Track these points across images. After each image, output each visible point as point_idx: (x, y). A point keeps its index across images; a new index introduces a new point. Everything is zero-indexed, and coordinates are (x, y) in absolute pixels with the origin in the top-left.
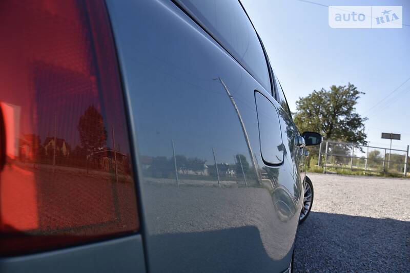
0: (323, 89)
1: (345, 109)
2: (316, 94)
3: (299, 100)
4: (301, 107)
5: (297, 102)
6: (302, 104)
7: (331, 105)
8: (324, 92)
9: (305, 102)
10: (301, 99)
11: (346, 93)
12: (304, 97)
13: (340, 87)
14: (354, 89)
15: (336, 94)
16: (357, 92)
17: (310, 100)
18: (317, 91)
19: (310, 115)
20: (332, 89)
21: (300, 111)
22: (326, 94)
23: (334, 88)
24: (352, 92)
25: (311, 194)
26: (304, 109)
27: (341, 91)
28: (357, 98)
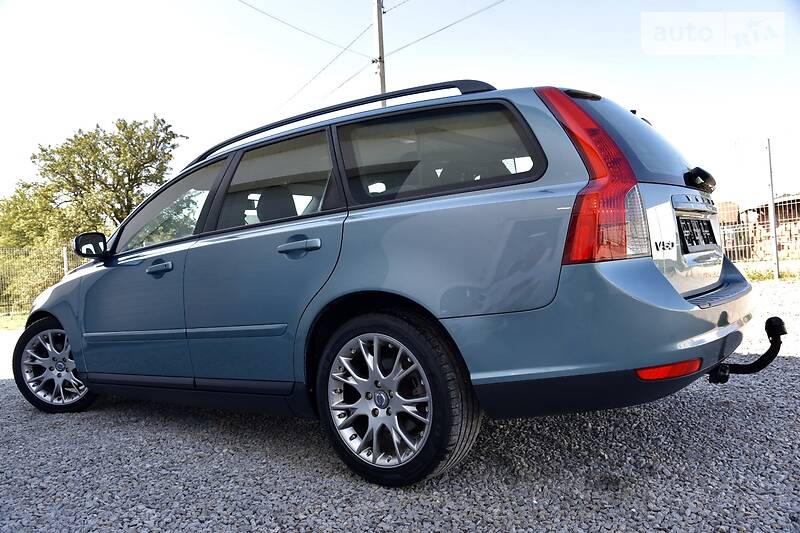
0: (98, 126)
1: (153, 171)
2: (82, 137)
3: (38, 152)
5: (35, 157)
8: (102, 134)
9: (57, 157)
10: (44, 151)
11: (152, 136)
12: (54, 146)
13: (136, 125)
14: (166, 128)
15: (130, 138)
16: (174, 136)
17: (69, 152)
18: (86, 133)
19: (74, 186)
20: (118, 127)
22: (110, 141)
23: (122, 125)
24: (162, 135)
27: (140, 132)
28: (173, 147)
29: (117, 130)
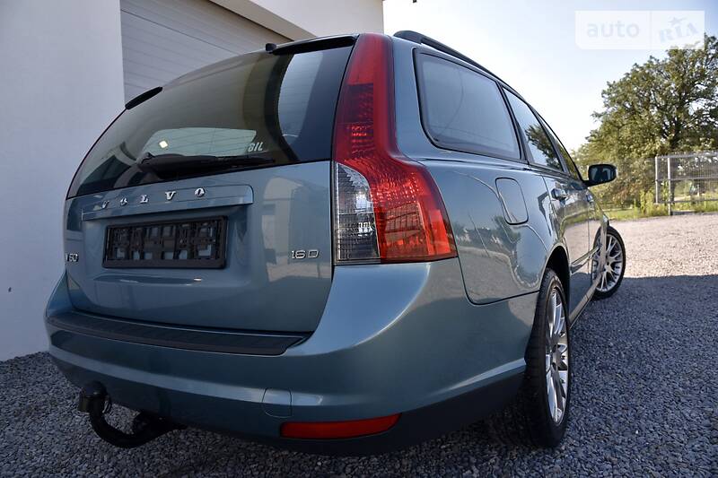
0: (651, 57)
1: (702, 87)
2: (638, 70)
3: (606, 88)
4: (613, 101)
5: (604, 92)
6: (614, 95)
7: (673, 86)
8: (655, 63)
10: (610, 86)
11: (701, 55)
12: (617, 81)
14: (716, 45)
15: (680, 62)
17: (628, 84)
18: (642, 65)
19: (633, 111)
20: (670, 55)
21: (611, 108)
22: (660, 67)
23: (674, 52)
24: (713, 51)
25: (621, 252)
26: (619, 103)
27: (689, 54)
29: (668, 57)
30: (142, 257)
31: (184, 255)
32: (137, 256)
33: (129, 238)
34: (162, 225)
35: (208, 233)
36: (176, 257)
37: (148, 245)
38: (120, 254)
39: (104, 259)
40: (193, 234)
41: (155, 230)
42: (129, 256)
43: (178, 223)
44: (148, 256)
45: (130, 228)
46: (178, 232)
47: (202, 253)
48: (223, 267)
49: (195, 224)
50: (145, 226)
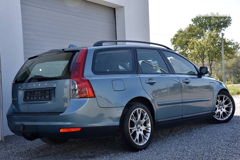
25: (231, 102)
30: (33, 98)
31: (43, 98)
32: (32, 98)
33: (30, 94)
34: (38, 91)
35: (48, 93)
36: (41, 98)
37: (35, 96)
38: (28, 98)
39: (24, 99)
40: (45, 93)
41: (36, 92)
42: (30, 98)
43: (42, 91)
44: (35, 98)
45: (30, 92)
46: (42, 93)
47: (46, 97)
48: (50, 100)
49: (45, 91)
50: (34, 91)
